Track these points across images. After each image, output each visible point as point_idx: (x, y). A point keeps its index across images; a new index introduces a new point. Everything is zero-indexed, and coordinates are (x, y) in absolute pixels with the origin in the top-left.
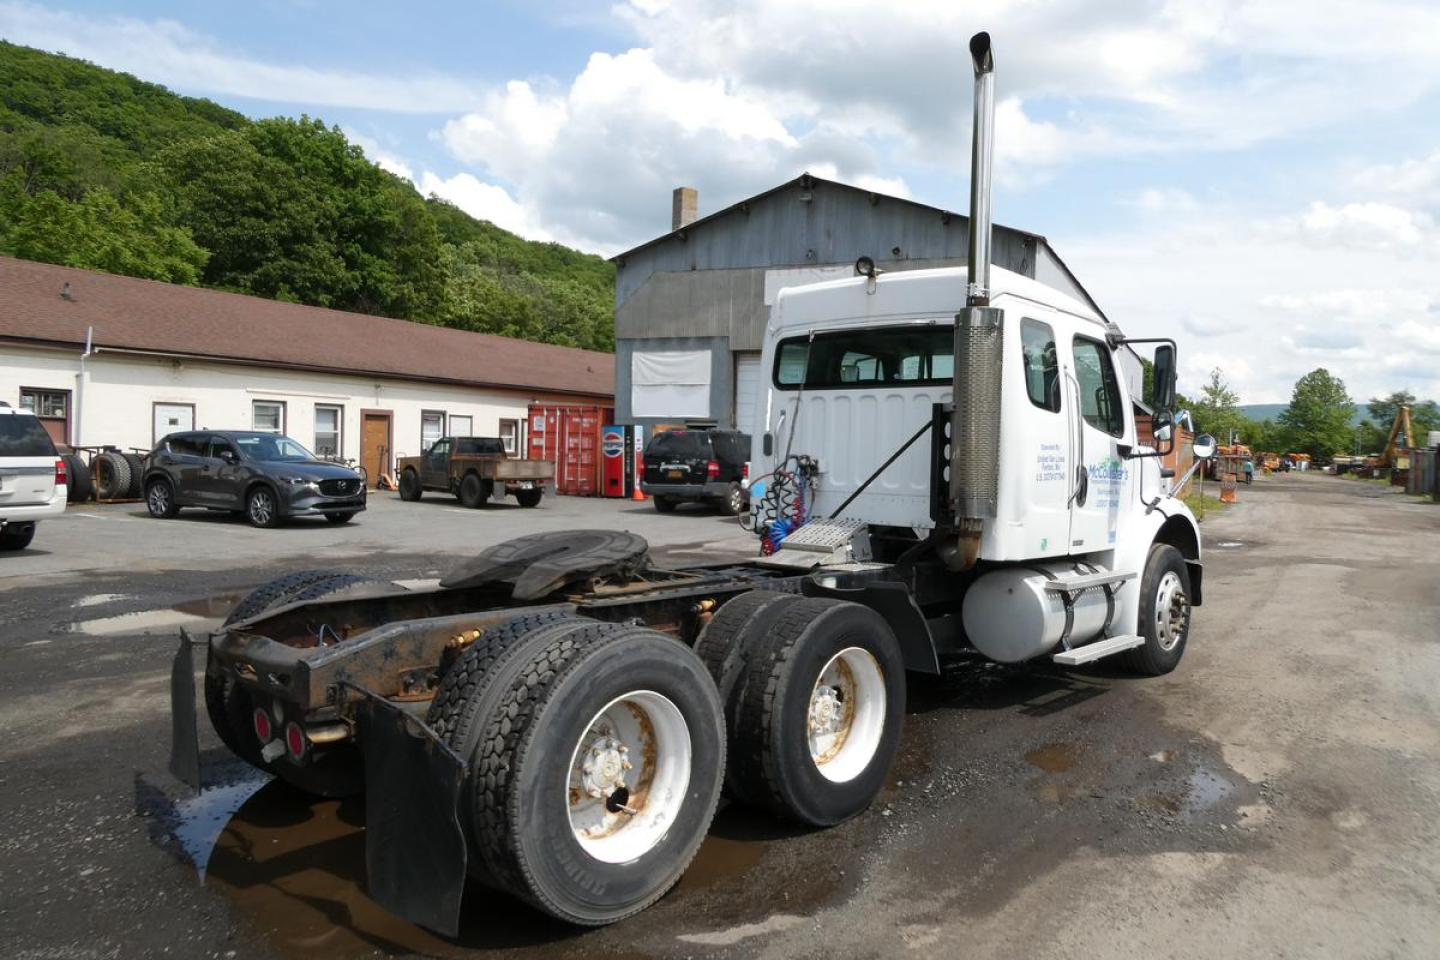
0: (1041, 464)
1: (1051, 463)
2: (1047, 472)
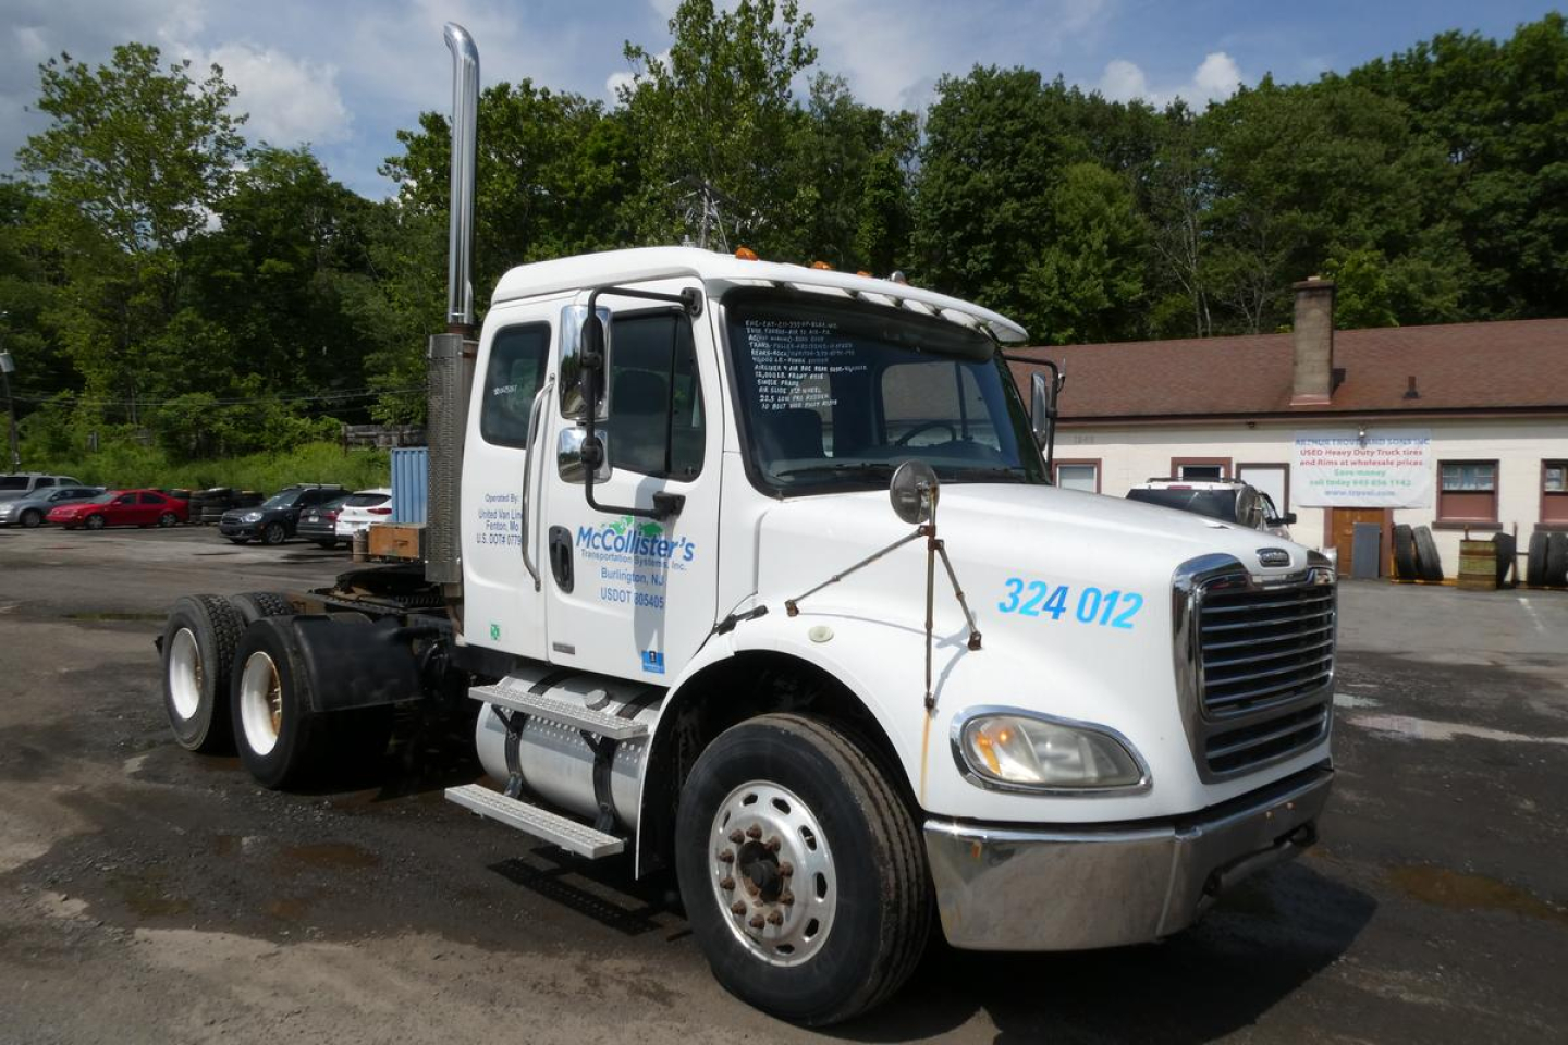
0: (484, 521)
1: (501, 521)
2: (494, 532)
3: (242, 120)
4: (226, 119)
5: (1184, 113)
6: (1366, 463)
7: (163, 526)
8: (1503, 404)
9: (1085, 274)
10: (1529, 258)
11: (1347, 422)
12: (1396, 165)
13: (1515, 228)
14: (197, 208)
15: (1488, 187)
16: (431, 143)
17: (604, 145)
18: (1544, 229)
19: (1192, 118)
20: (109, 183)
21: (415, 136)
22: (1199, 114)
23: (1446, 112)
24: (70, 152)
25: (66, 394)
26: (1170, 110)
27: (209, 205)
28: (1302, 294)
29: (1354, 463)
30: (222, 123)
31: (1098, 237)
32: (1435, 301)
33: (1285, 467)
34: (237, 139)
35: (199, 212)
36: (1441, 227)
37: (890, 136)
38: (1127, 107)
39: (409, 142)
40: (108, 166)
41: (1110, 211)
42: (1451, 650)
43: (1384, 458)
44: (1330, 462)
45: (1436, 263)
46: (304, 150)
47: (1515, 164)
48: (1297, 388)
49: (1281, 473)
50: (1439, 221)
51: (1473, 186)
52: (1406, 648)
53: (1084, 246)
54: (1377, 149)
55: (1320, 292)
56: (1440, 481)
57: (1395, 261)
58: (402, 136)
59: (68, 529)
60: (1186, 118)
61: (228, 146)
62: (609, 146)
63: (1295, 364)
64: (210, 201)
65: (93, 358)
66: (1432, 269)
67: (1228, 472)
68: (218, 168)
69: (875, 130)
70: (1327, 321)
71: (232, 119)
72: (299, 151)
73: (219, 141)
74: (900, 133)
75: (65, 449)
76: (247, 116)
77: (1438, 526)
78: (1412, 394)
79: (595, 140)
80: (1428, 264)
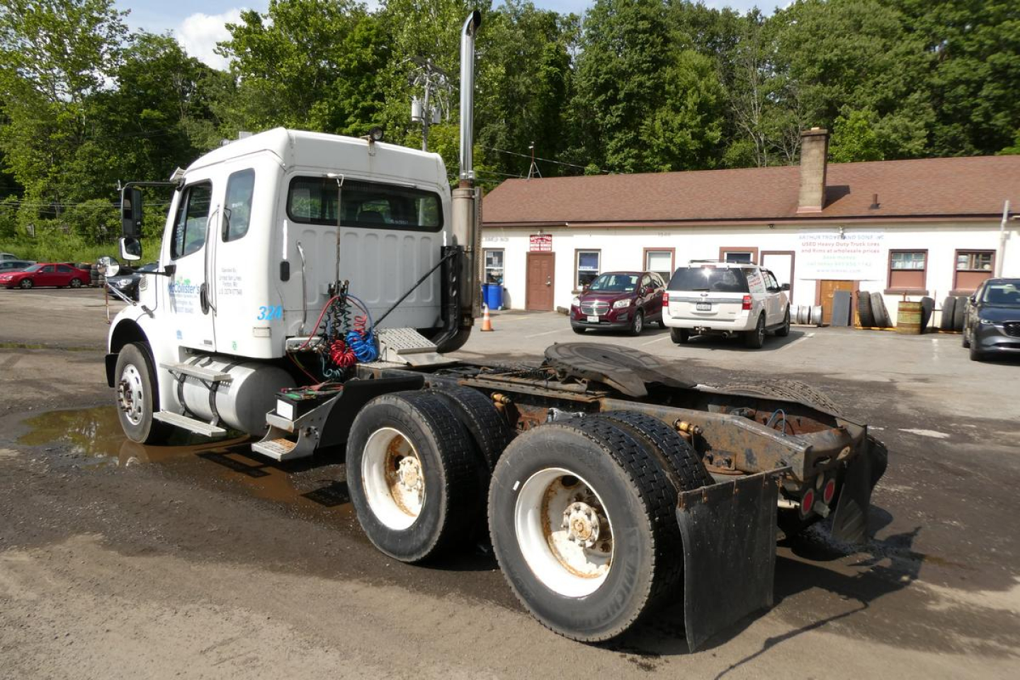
3: (127, 13)
4: (115, 12)
5: (758, 17)
6: (843, 251)
7: (73, 287)
8: (932, 213)
9: (682, 126)
10: (976, 117)
11: (832, 224)
12: (890, 53)
13: (969, 97)
14: (96, 73)
15: (954, 68)
16: (248, 31)
17: (366, 34)
18: (987, 98)
19: (764, 21)
20: (35, 55)
21: (238, 26)
22: (769, 17)
23: (929, 17)
24: (7, 33)
25: (13, 198)
26: (749, 14)
27: (105, 72)
28: (807, 139)
29: (836, 251)
30: (112, 15)
31: (691, 101)
32: (910, 145)
33: (792, 253)
34: (123, 26)
35: (98, 76)
36: (916, 96)
37: (562, 31)
38: (721, 12)
39: (234, 31)
40: (35, 43)
41: (702, 84)
42: (868, 372)
43: (855, 248)
44: (820, 251)
45: (912, 119)
46: (169, 34)
47: (972, 54)
48: (801, 202)
49: (789, 257)
50: (915, 91)
51: (943, 67)
52: (840, 371)
53: (682, 107)
54: (877, 42)
55: (818, 137)
56: (891, 263)
57: (885, 118)
58: (229, 27)
59: (8, 288)
60: (760, 20)
61: (116, 31)
62: (369, 35)
63: (801, 185)
64: (105, 69)
65: (30, 174)
66: (909, 124)
67: (756, 257)
68: (110, 47)
69: (553, 26)
70: (822, 157)
71: (119, 12)
72: (166, 36)
73: (111, 27)
74: (569, 28)
75: (12, 236)
76: (130, 11)
77: (887, 292)
78: (876, 206)
79: (361, 31)
80: (906, 120)
